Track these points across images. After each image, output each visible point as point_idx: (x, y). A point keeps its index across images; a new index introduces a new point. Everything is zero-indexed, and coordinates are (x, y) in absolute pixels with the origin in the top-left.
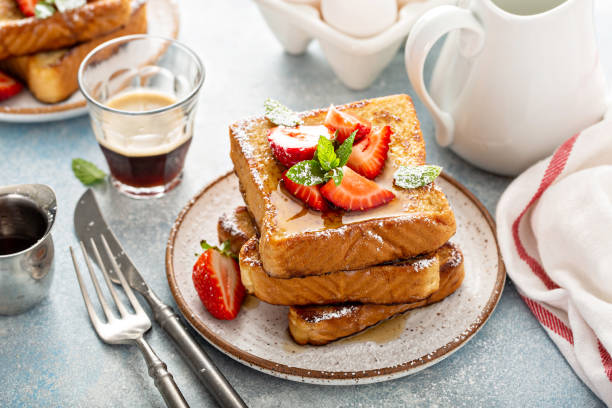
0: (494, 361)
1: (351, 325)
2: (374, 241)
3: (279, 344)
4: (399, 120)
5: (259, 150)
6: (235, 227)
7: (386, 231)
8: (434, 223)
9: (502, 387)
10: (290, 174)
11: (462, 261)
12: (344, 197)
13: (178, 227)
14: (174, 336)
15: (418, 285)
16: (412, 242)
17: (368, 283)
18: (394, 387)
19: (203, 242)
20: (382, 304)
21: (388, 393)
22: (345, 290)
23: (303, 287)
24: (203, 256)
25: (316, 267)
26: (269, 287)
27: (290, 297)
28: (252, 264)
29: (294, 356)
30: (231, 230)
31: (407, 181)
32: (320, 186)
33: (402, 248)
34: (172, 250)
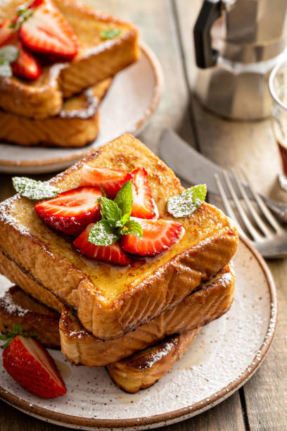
3: (114, 400)
4: (136, 158)
7: (193, 260)
8: (228, 237)
12: (146, 245)
22: (165, 328)
28: (80, 337)
29: (135, 406)
30: (17, 312)
31: (183, 210)
32: (118, 243)
33: (207, 271)
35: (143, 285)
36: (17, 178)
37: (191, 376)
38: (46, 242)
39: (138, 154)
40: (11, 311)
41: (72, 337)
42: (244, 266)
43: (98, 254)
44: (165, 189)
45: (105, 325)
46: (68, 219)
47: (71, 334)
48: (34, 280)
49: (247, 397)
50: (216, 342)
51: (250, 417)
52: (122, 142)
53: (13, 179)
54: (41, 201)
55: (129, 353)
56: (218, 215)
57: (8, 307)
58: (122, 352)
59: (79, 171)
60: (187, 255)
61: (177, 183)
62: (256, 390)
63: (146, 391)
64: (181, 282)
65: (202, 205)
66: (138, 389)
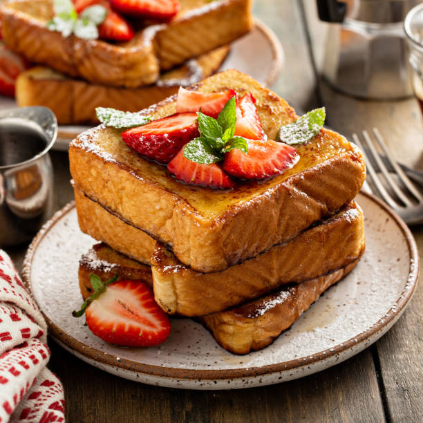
35: (249, 203)
36: (100, 108)
37: (313, 337)
38: (136, 168)
39: (245, 86)
40: (95, 267)
41: (166, 272)
42: (379, 230)
43: (197, 178)
44: (277, 119)
45: (205, 250)
46: (160, 137)
47: (165, 269)
48: (122, 218)
49: (382, 360)
50: (344, 305)
51: (385, 378)
52: (226, 77)
53: (97, 109)
54: (129, 128)
55: (236, 299)
56: (340, 141)
57: (92, 263)
58: (227, 296)
59: (175, 104)
60: (302, 177)
61: (292, 112)
62: (393, 352)
63: (259, 353)
64: (295, 208)
65: (321, 131)
66: (248, 349)
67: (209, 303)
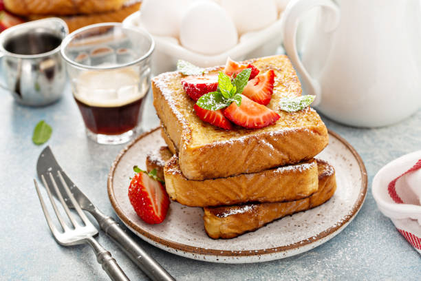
0: (364, 245)
1: (252, 220)
2: (266, 148)
4: (280, 70)
5: (175, 93)
6: (159, 159)
7: (276, 140)
8: (312, 132)
9: (372, 261)
10: (199, 103)
11: (334, 172)
12: (242, 117)
13: (116, 165)
14: (116, 237)
15: (303, 184)
16: (296, 148)
17: (264, 184)
18: (288, 265)
19: (135, 167)
20: (276, 202)
21: (284, 269)
22: (247, 191)
23: (214, 190)
24: (136, 177)
25: (223, 170)
26: (188, 190)
27: (204, 198)
28: (174, 173)
30: (156, 161)
31: (290, 106)
32: (222, 110)
33: (288, 154)
34: (112, 180)
35: (224, 143)
36: (182, 61)
40: (153, 160)
47: (169, 171)
50: (299, 226)
58: (207, 198)
60: (271, 134)
63: (225, 241)
64: (260, 153)
66: (217, 236)
67: (194, 200)
